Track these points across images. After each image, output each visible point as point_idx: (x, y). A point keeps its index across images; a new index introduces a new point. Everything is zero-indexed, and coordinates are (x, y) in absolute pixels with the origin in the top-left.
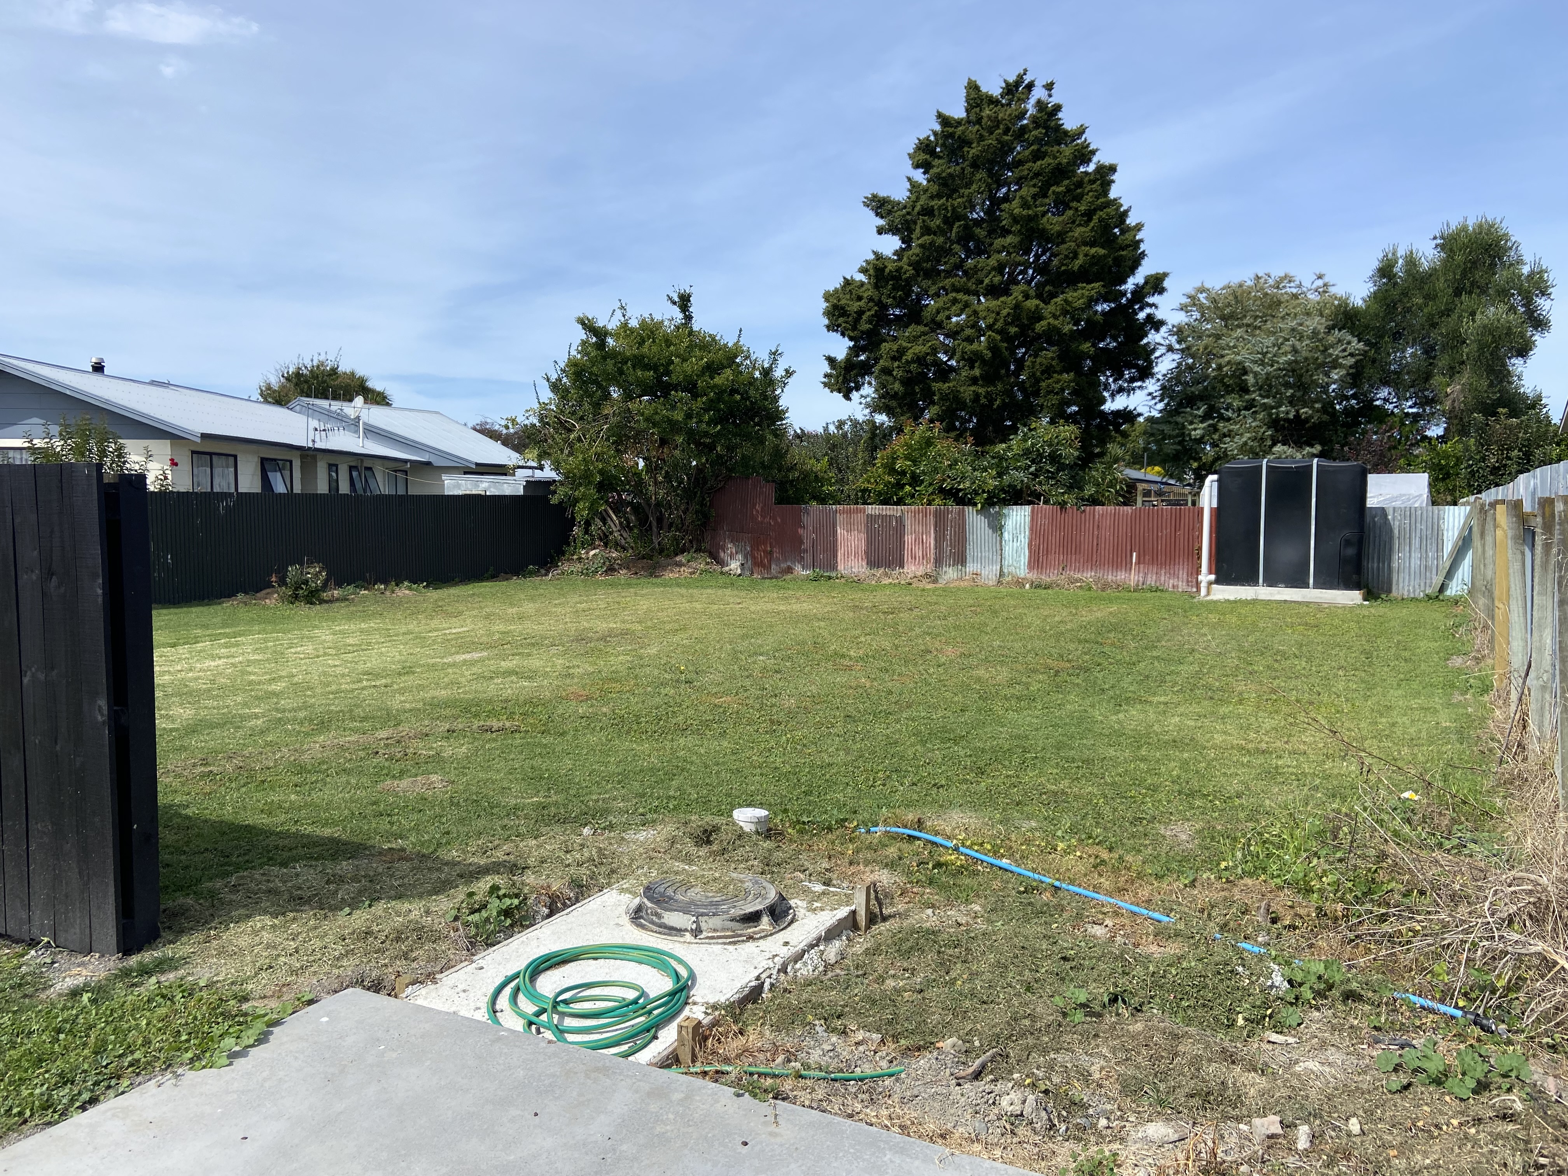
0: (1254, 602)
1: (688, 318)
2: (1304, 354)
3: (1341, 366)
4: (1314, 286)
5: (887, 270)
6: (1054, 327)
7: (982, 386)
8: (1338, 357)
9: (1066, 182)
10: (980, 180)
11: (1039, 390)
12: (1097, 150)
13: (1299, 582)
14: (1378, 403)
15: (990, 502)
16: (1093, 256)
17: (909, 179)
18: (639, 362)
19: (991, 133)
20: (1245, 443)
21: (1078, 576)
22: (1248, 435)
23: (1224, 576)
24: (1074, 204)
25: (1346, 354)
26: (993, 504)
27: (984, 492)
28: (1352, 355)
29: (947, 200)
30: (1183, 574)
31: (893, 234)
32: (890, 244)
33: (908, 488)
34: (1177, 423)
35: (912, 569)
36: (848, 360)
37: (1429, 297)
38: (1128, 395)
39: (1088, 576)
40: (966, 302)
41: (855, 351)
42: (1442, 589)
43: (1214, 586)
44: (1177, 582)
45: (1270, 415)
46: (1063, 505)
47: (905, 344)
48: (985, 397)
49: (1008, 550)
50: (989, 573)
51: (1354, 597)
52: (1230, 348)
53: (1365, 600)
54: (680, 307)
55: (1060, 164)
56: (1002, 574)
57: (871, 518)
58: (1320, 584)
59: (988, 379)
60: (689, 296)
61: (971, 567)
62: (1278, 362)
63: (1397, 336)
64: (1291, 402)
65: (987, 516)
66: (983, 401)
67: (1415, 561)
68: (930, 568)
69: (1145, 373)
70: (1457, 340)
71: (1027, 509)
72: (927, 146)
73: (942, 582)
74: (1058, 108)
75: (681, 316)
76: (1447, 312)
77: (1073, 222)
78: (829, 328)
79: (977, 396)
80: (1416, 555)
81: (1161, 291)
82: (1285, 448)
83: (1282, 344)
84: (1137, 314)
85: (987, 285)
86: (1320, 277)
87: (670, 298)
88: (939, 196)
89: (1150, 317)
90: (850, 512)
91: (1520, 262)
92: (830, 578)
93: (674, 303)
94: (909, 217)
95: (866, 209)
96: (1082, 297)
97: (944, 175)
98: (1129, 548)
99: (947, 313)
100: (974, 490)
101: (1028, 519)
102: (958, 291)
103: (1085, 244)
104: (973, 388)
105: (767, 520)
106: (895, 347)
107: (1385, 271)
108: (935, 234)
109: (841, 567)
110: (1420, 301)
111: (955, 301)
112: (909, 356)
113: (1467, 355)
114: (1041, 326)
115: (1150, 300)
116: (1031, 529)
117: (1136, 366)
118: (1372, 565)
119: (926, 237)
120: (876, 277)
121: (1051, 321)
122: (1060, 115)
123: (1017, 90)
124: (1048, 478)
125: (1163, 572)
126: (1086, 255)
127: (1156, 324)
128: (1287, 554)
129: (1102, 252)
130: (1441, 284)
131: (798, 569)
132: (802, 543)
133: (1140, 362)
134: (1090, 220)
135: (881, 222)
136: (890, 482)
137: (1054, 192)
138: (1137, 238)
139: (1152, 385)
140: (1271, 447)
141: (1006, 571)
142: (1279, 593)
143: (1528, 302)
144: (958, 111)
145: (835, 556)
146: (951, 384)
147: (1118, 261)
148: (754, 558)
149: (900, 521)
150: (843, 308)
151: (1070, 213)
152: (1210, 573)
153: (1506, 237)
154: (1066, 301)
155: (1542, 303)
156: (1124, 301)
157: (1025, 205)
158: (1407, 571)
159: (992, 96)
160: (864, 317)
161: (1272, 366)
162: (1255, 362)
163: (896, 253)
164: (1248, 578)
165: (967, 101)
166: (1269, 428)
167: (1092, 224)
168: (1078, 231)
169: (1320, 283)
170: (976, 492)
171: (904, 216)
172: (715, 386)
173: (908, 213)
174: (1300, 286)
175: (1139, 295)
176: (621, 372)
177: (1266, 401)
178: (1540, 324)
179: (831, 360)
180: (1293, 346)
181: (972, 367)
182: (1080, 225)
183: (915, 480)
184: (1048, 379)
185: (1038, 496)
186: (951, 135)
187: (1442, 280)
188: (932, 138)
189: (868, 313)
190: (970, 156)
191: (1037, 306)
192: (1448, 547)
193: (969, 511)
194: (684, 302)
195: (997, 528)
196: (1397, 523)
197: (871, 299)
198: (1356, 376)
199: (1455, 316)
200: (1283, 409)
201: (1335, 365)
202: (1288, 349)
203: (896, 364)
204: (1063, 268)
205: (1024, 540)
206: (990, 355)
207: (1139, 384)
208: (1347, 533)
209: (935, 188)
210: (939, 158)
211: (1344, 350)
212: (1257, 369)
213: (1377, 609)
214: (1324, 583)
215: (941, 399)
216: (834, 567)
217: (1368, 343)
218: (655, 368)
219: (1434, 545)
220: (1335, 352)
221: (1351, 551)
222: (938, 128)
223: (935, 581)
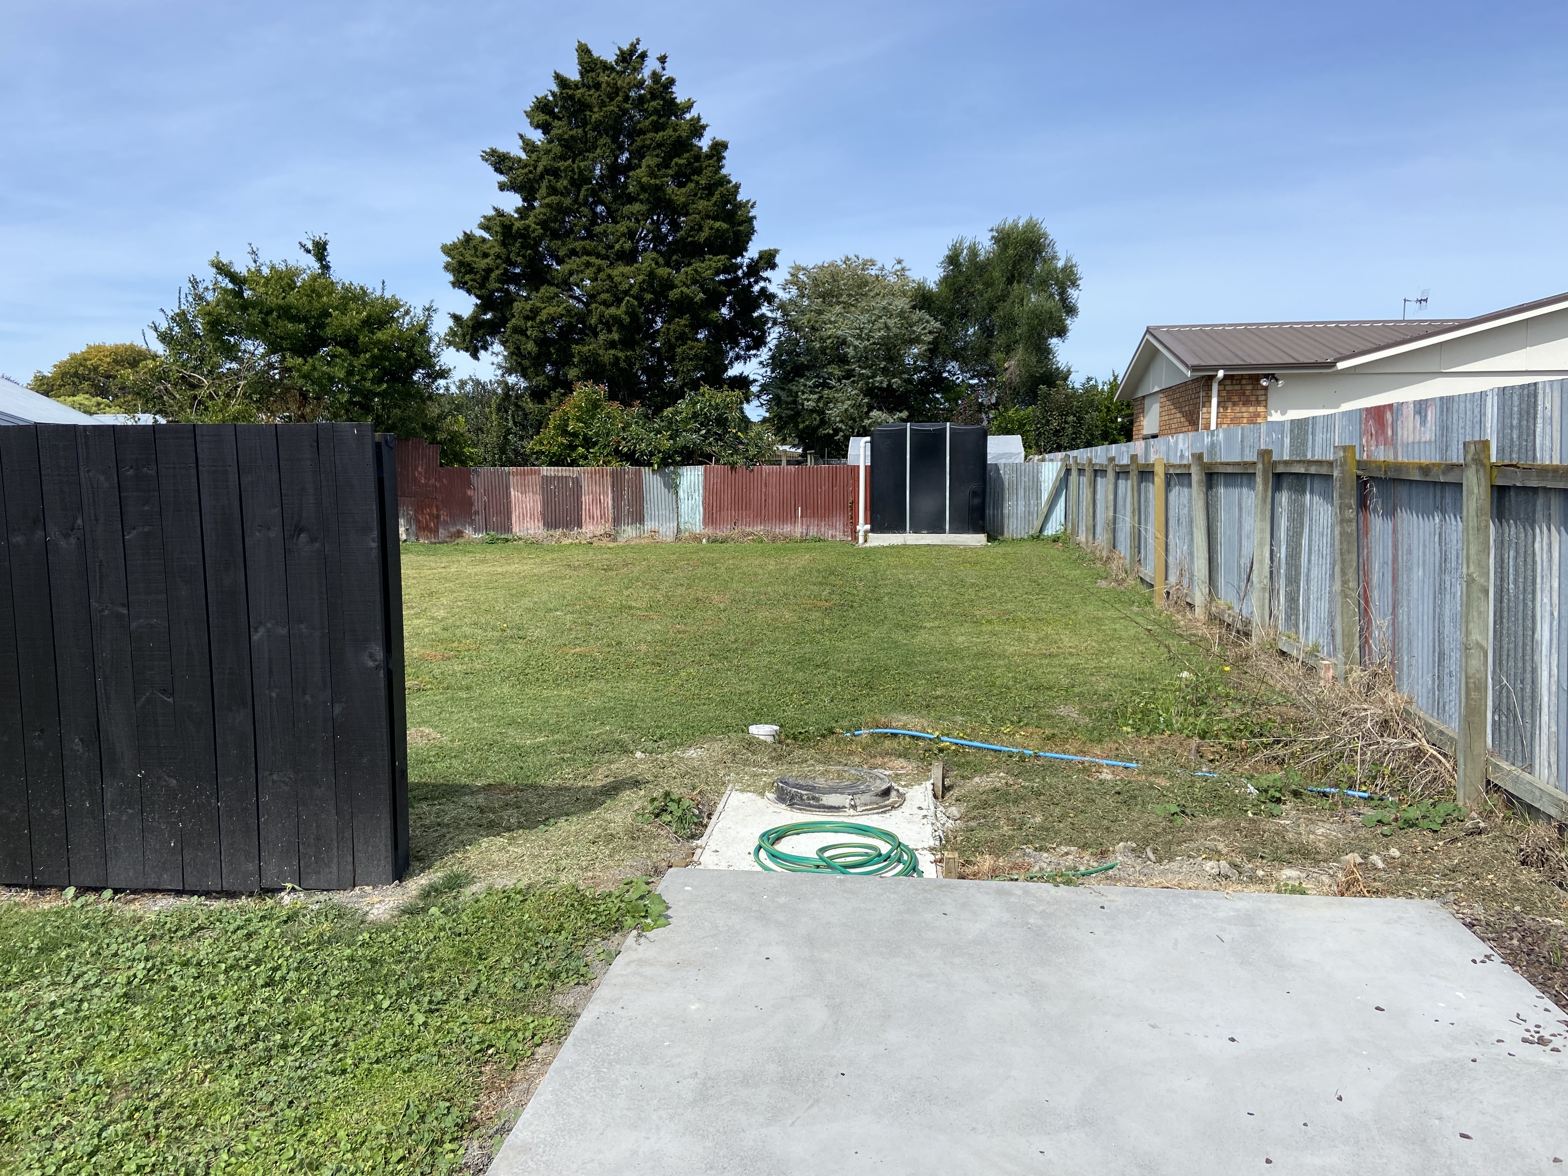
0: (905, 546)
1: (326, 267)
2: (895, 330)
3: (923, 342)
4: (893, 270)
5: (515, 228)
6: (687, 296)
7: (621, 350)
8: (920, 334)
9: (686, 155)
10: (605, 145)
11: (674, 355)
12: (707, 125)
13: (937, 527)
14: (945, 375)
15: (665, 463)
16: (718, 230)
17: (521, 136)
18: (286, 313)
19: (612, 100)
20: (846, 410)
21: (748, 530)
22: (849, 402)
23: (878, 525)
24: (695, 177)
25: (926, 331)
26: (667, 465)
27: (659, 452)
28: (930, 332)
29: (574, 162)
30: (840, 525)
31: (516, 191)
32: (512, 202)
33: (581, 450)
34: (790, 391)
35: (589, 529)
36: (474, 317)
37: (988, 285)
38: (745, 363)
39: (759, 529)
40: (599, 265)
41: (483, 308)
42: (1041, 531)
43: (870, 534)
44: (835, 532)
45: (867, 384)
46: (733, 466)
47: (539, 304)
48: (624, 361)
49: (684, 507)
50: (667, 530)
51: (978, 540)
52: (831, 322)
53: (988, 541)
54: (315, 255)
55: (680, 137)
56: (679, 530)
57: (547, 480)
58: (954, 530)
59: (627, 343)
60: (325, 244)
61: (649, 525)
62: (873, 337)
63: (964, 316)
64: (885, 371)
65: (663, 476)
66: (623, 365)
67: (1021, 508)
68: (608, 527)
69: (759, 342)
70: (1010, 323)
71: (701, 468)
72: (546, 105)
73: (621, 541)
74: (671, 82)
75: (317, 265)
76: (1003, 298)
77: (695, 195)
78: (454, 284)
79: (617, 359)
80: (1021, 503)
81: (773, 266)
82: (880, 413)
83: (875, 321)
84: (752, 287)
85: (618, 251)
86: (899, 262)
87: (302, 246)
88: (563, 158)
89: (763, 290)
90: (524, 473)
91: (1054, 258)
92: (507, 540)
93: (308, 251)
94: (531, 176)
95: (484, 163)
96: (710, 268)
97: (566, 137)
98: (793, 503)
99: (581, 276)
100: (650, 452)
101: (701, 478)
102: (589, 254)
103: (708, 217)
104: (612, 352)
105: (432, 481)
106: (528, 307)
107: (953, 260)
108: (562, 194)
109: (516, 529)
110: (980, 286)
111: (588, 265)
112: (543, 316)
113: (1020, 335)
114: (673, 294)
115: (765, 274)
116: (705, 488)
117: (751, 335)
118: (989, 512)
119: (553, 197)
120: (504, 234)
121: (684, 289)
122: (674, 89)
123: (631, 59)
124: (716, 440)
125: (823, 524)
126: (711, 228)
127: (770, 298)
128: (927, 504)
129: (725, 226)
130: (996, 274)
131: (468, 532)
132: (471, 504)
133: (755, 332)
134: (711, 194)
135: (503, 178)
136: (562, 444)
137: (676, 164)
138: (751, 214)
139: (765, 354)
140: (867, 413)
141: (682, 527)
142: (922, 538)
143: (1063, 293)
144: (573, 74)
145: (509, 518)
146: (591, 347)
147: (737, 234)
148: (418, 522)
149: (577, 482)
150: (469, 265)
151: (692, 185)
152: (866, 523)
153: (1045, 235)
154: (696, 270)
155: (1073, 293)
156: (740, 273)
157: (652, 175)
158: (1015, 516)
159: (606, 62)
160: (493, 276)
161: (869, 341)
162: (854, 336)
163: (518, 210)
164: (898, 527)
165: (580, 64)
166: (865, 395)
167: (714, 199)
168: (702, 205)
169: (898, 267)
170: (652, 454)
171: (526, 174)
172: (379, 341)
173: (530, 172)
174: (882, 269)
175: (754, 270)
176: (266, 324)
177: (864, 371)
178: (1071, 310)
179: (457, 318)
180: (885, 323)
181: (610, 331)
182: (701, 198)
183: (588, 443)
184: (683, 345)
185: (709, 457)
186: (571, 97)
187: (998, 269)
188: (551, 98)
189: (497, 272)
190: (593, 120)
191: (669, 274)
192: (1045, 496)
193: (646, 471)
194: (320, 250)
195: (673, 487)
196: (1007, 477)
197: (498, 256)
198: (933, 350)
199: (1009, 301)
200: (878, 379)
201: (916, 341)
202: (882, 326)
203: (529, 324)
204: (689, 239)
205: (698, 498)
206: (628, 320)
207: (753, 352)
208: (974, 486)
209: (557, 149)
210: (560, 119)
211: (924, 328)
212: (857, 343)
213: (998, 549)
214: (958, 529)
215: (581, 361)
216: (509, 530)
217: (944, 324)
218: (305, 320)
219: (1035, 494)
220: (918, 329)
221: (977, 501)
222: (556, 89)
223: (615, 540)
